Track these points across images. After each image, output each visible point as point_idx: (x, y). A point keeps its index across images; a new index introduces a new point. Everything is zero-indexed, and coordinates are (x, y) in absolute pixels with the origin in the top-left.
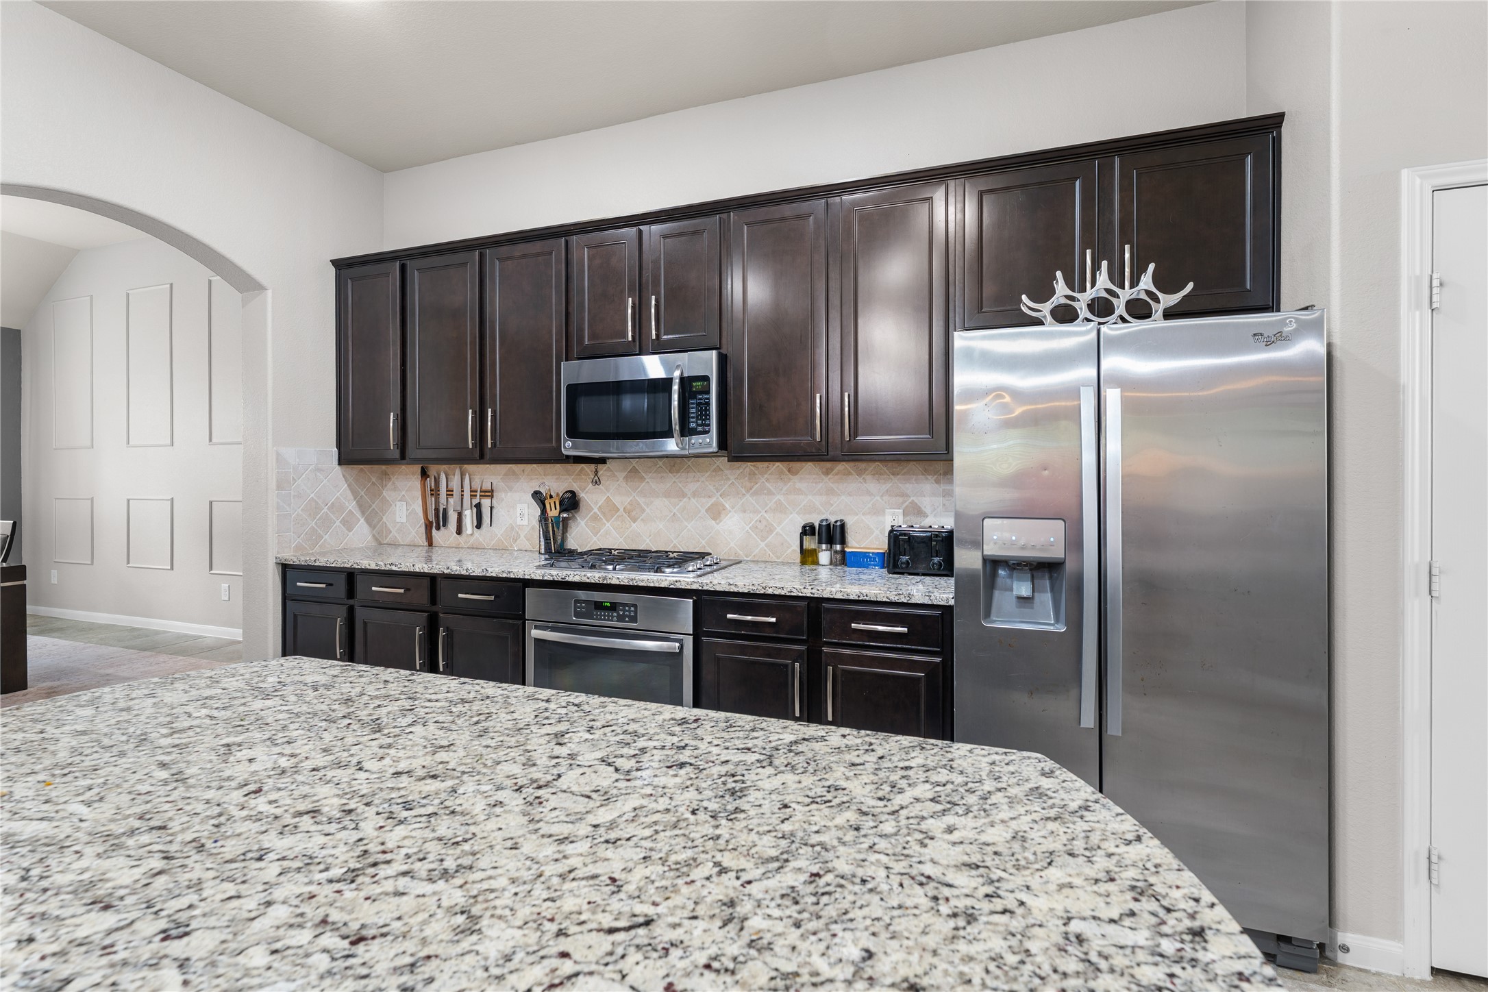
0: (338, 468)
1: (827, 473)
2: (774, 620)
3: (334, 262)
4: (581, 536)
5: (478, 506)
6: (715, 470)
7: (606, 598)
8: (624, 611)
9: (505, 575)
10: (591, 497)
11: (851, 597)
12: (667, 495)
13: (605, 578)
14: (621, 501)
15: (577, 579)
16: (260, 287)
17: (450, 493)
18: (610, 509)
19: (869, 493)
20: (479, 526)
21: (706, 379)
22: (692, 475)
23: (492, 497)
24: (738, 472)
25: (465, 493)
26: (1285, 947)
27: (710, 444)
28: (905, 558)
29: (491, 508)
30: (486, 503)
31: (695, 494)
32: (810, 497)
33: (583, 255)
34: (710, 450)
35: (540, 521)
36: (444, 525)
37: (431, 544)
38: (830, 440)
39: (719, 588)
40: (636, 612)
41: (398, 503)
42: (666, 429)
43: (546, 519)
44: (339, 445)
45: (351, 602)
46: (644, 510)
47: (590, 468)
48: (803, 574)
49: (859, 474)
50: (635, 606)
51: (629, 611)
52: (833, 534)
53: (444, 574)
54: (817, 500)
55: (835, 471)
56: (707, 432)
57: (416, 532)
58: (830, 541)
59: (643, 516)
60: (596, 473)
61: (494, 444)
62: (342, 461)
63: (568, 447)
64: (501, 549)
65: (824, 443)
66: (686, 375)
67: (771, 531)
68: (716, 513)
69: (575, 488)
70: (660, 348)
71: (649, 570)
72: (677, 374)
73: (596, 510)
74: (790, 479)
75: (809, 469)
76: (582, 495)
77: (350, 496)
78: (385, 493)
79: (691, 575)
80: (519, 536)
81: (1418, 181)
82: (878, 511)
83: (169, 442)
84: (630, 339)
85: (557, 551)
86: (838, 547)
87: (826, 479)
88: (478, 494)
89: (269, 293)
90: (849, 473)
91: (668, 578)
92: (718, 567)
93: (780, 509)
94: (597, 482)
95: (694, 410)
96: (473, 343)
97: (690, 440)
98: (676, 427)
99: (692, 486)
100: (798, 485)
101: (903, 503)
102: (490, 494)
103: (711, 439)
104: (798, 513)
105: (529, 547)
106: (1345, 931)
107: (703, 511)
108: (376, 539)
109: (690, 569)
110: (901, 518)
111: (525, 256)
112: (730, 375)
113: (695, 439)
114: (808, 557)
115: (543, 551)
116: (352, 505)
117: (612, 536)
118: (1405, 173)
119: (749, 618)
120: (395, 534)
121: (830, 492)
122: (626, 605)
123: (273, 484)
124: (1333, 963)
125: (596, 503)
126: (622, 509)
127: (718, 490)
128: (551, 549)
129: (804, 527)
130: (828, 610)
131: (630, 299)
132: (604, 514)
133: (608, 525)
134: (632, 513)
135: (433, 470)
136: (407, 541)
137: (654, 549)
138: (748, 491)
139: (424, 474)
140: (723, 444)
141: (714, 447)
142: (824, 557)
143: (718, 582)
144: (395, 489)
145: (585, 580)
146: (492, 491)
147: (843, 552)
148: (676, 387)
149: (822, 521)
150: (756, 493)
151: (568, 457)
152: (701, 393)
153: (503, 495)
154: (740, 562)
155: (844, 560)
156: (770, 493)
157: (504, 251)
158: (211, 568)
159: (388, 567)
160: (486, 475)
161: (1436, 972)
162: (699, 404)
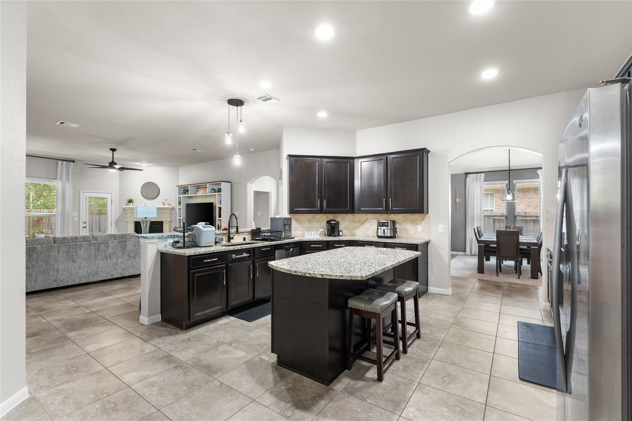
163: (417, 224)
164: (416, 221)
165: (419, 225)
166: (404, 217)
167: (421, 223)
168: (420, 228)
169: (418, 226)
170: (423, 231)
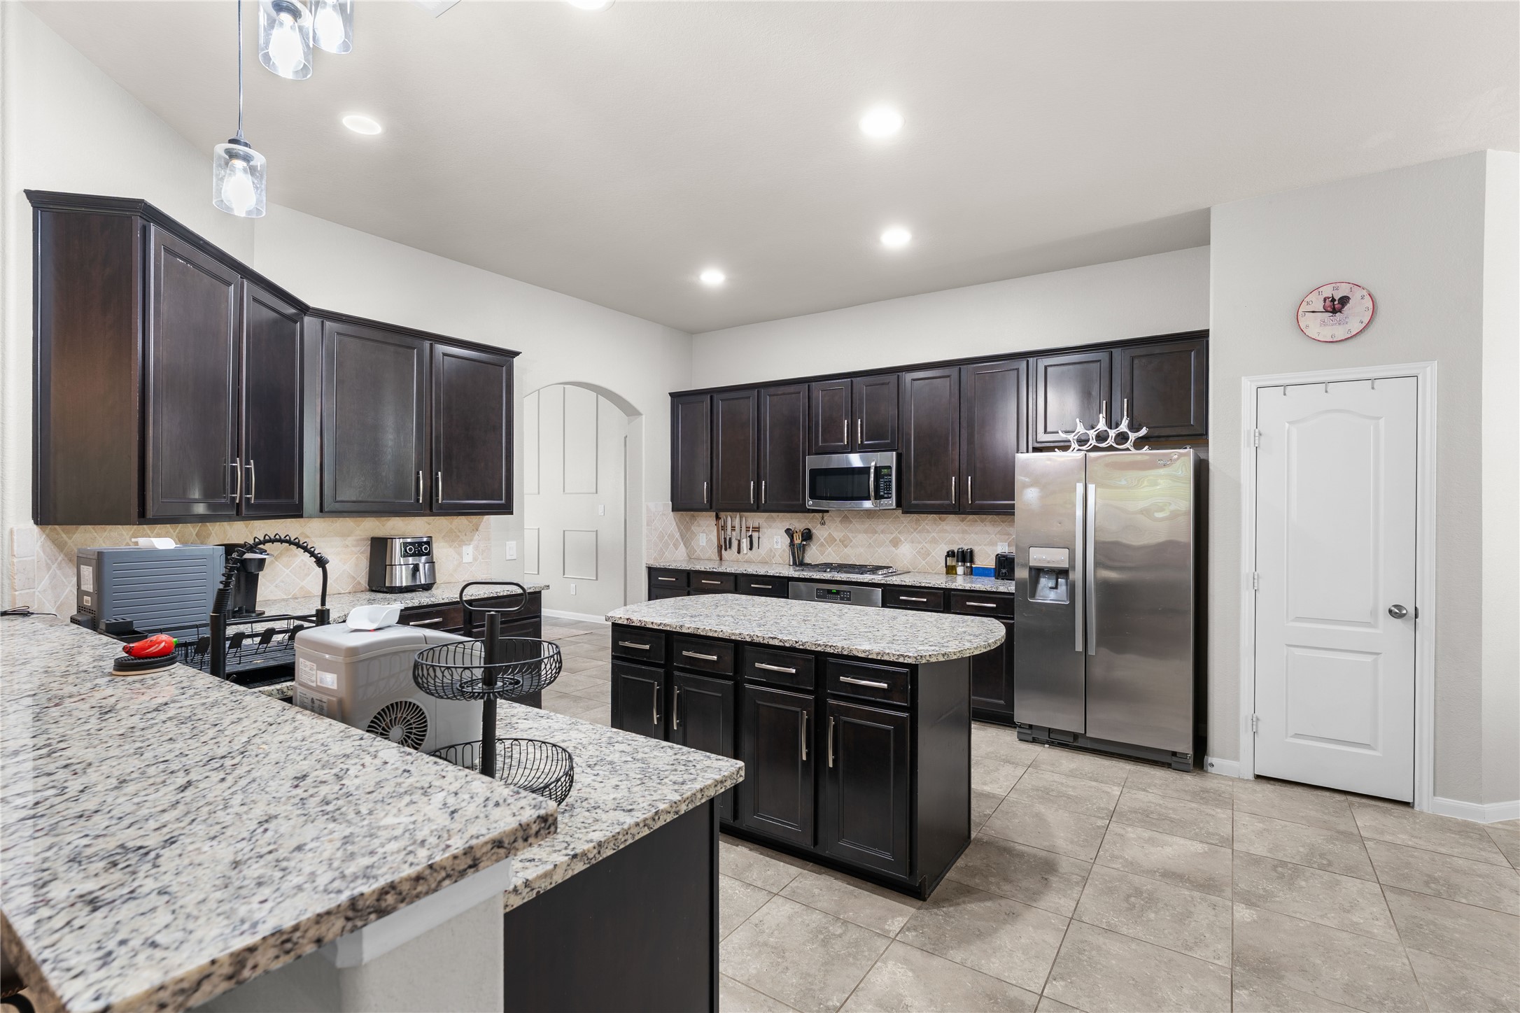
0: (671, 513)
1: (963, 521)
2: (925, 600)
3: (671, 394)
4: (813, 554)
5: (751, 537)
6: (895, 518)
7: (834, 588)
8: (844, 595)
9: (778, 575)
10: (820, 533)
11: (966, 588)
12: (866, 532)
13: (833, 577)
14: (838, 535)
15: (818, 577)
16: (638, 414)
17: (733, 528)
18: (831, 540)
19: (988, 533)
20: (751, 549)
21: (890, 468)
22: (881, 520)
23: (759, 531)
24: (909, 519)
25: (742, 529)
26: (1174, 759)
27: (891, 504)
28: (1004, 571)
29: (759, 538)
30: (755, 535)
31: (883, 532)
32: (952, 535)
33: (818, 394)
34: (892, 508)
35: (790, 546)
36: (730, 547)
37: (721, 559)
38: (961, 503)
39: (896, 583)
40: (850, 595)
41: (701, 534)
42: (866, 495)
43: (794, 545)
44: (672, 500)
45: (689, 589)
46: (852, 541)
47: (818, 515)
48: (947, 578)
49: (982, 522)
50: (850, 592)
51: (847, 595)
52: (965, 556)
53: (743, 574)
54: (957, 537)
55: (968, 519)
56: (890, 498)
57: (712, 552)
58: (964, 561)
59: (851, 544)
60: (823, 518)
61: (765, 502)
62: (674, 510)
63: (810, 503)
64: (764, 563)
65: (957, 504)
66: (878, 465)
67: (929, 555)
68: (895, 543)
69: (810, 526)
70: (862, 449)
71: (857, 573)
72: (873, 464)
73: (822, 540)
74: (940, 524)
75: (951, 518)
76: (814, 531)
77: (677, 530)
78: (692, 528)
79: (881, 576)
80: (775, 555)
81: (1249, 383)
82: (993, 544)
83: (537, 491)
84: (846, 443)
85: (799, 563)
86: (968, 564)
87: (962, 524)
88: (751, 529)
89: (644, 417)
90: (976, 521)
91: (867, 578)
92: (895, 573)
93: (934, 541)
94: (823, 524)
95: (882, 485)
96: (753, 443)
97: (880, 502)
98: (872, 494)
99: (882, 527)
100: (946, 527)
101: (1008, 539)
102: (757, 529)
103: (892, 502)
104: (945, 544)
105: (781, 561)
106: (1213, 757)
107: (888, 542)
108: (689, 556)
109: (880, 573)
110: (1007, 547)
111: (784, 394)
112: (904, 465)
113: (884, 501)
114: (950, 570)
115: (792, 564)
116: (677, 535)
117: (832, 557)
118: (1243, 378)
119: (914, 599)
120: (698, 553)
121: (964, 532)
122: (845, 591)
123: (645, 523)
124: (1206, 772)
125: (822, 536)
126: (838, 540)
127: (896, 530)
128: (796, 563)
129: (948, 552)
130: (954, 595)
131: (846, 421)
132: (827, 543)
133: (830, 549)
134: (844, 542)
135: (722, 515)
136: (707, 556)
137: (858, 564)
138: (915, 531)
139: (718, 518)
140: (899, 504)
141: (894, 506)
142: (960, 570)
143: (895, 580)
144: (699, 526)
145: (822, 578)
146: (759, 528)
147: (971, 567)
148: (872, 470)
149: (959, 549)
150: (919, 532)
151: (809, 509)
152: (886, 475)
153: (766, 530)
154: (909, 572)
155: (971, 572)
156: (928, 532)
157: (772, 390)
158: (564, 575)
159: (711, 570)
160: (755, 519)
161: (1258, 777)
162: (885, 482)
163: (462, 543)
164: (459, 534)
165: (466, 544)
166: (429, 524)
167: (471, 540)
168: (468, 552)
169: (464, 548)
170: (475, 559)
